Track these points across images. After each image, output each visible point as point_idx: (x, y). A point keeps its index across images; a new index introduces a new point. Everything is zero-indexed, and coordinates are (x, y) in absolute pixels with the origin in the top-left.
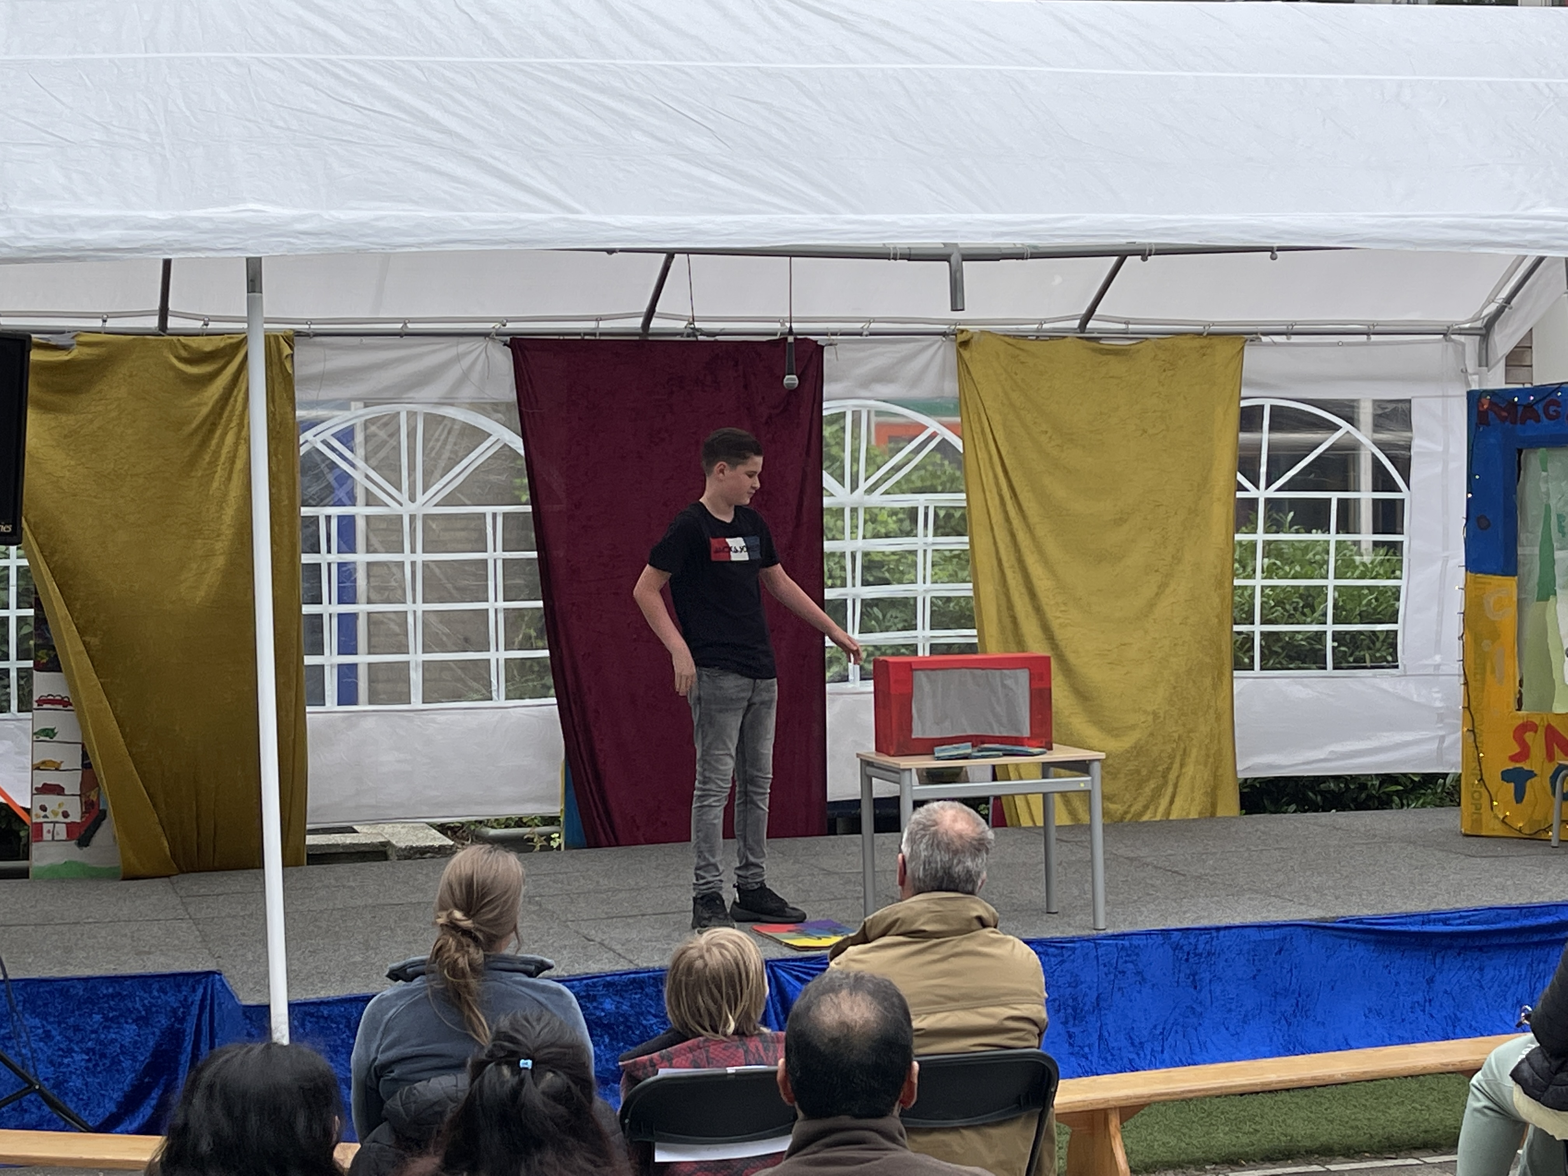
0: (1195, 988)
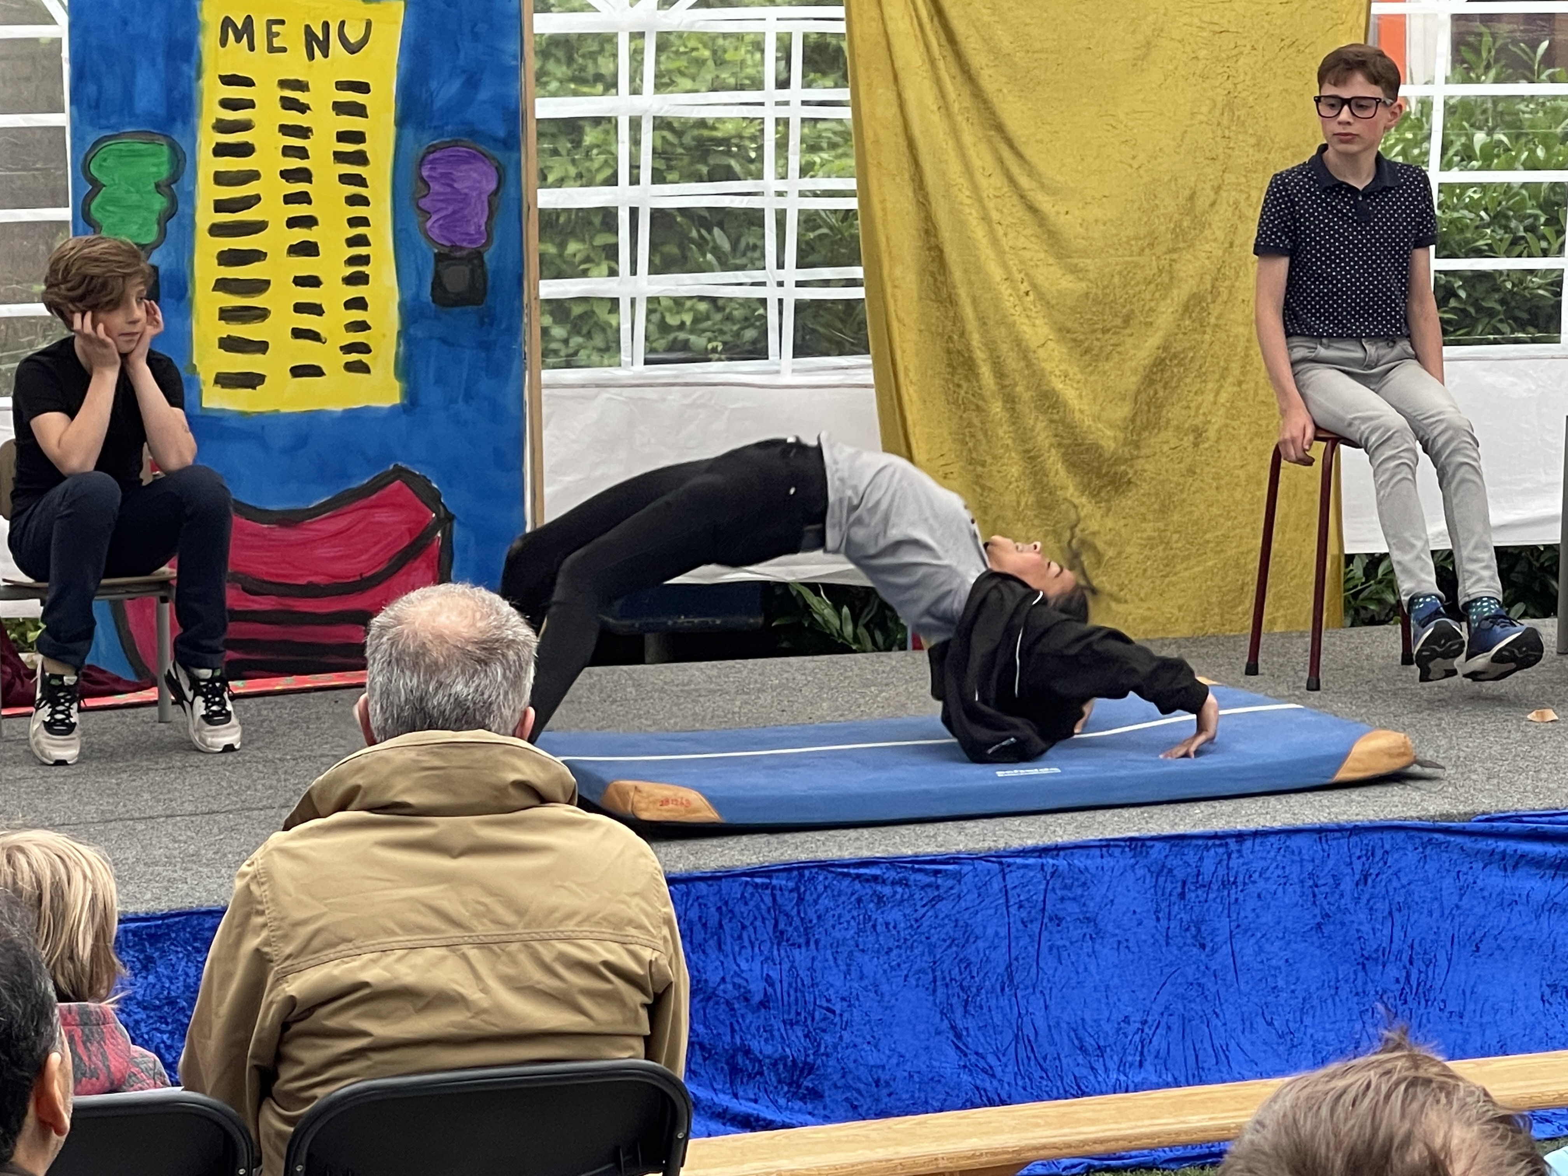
0: (1203, 946)
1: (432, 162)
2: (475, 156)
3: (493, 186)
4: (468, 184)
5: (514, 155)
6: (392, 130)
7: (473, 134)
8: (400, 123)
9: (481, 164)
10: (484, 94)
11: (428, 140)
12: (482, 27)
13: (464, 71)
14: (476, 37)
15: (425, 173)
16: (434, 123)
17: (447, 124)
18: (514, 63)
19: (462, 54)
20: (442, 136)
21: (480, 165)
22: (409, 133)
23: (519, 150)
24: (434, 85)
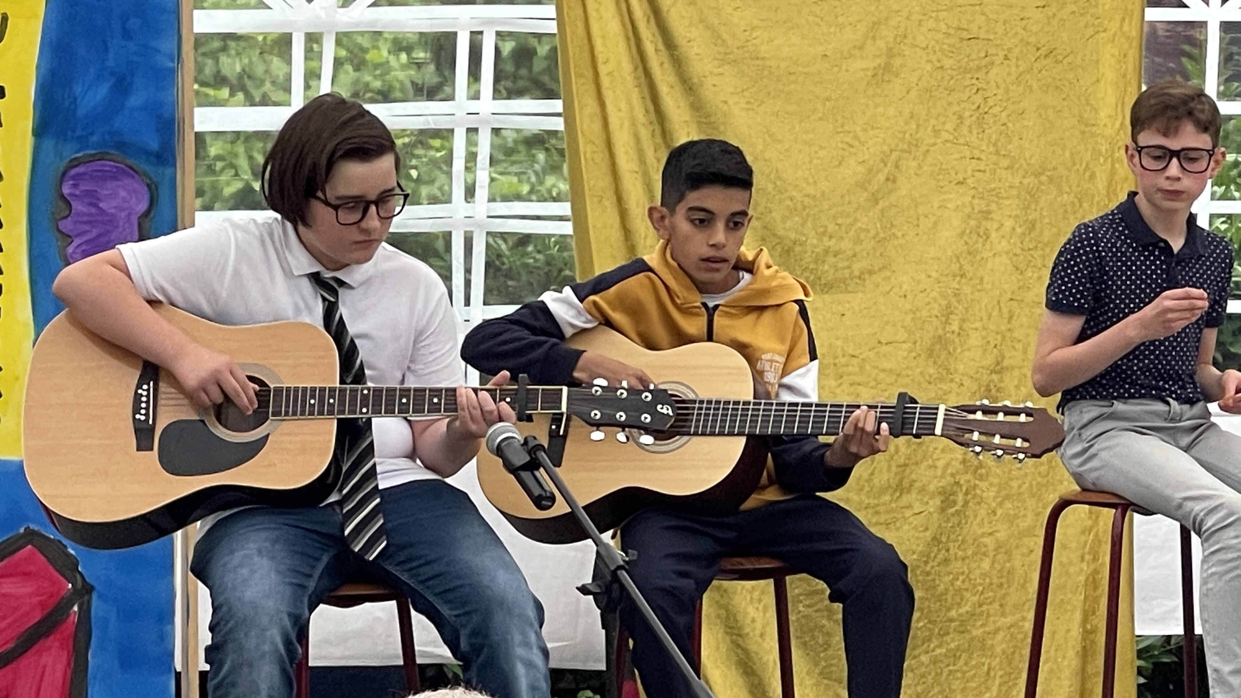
1: (73, 178)
2: (123, 172)
3: (143, 206)
4: (114, 203)
5: (169, 171)
6: (29, 140)
7: (121, 146)
8: (39, 132)
9: (131, 181)
10: (135, 100)
11: (70, 152)
12: (134, 23)
13: (113, 74)
14: (127, 34)
15: (66, 190)
16: (79, 133)
17: (92, 134)
18: (171, 65)
19: (111, 55)
20: (87, 147)
21: (128, 181)
22: (49, 144)
23: (174, 165)
24: (78, 89)
